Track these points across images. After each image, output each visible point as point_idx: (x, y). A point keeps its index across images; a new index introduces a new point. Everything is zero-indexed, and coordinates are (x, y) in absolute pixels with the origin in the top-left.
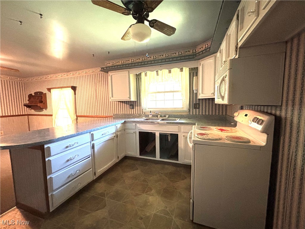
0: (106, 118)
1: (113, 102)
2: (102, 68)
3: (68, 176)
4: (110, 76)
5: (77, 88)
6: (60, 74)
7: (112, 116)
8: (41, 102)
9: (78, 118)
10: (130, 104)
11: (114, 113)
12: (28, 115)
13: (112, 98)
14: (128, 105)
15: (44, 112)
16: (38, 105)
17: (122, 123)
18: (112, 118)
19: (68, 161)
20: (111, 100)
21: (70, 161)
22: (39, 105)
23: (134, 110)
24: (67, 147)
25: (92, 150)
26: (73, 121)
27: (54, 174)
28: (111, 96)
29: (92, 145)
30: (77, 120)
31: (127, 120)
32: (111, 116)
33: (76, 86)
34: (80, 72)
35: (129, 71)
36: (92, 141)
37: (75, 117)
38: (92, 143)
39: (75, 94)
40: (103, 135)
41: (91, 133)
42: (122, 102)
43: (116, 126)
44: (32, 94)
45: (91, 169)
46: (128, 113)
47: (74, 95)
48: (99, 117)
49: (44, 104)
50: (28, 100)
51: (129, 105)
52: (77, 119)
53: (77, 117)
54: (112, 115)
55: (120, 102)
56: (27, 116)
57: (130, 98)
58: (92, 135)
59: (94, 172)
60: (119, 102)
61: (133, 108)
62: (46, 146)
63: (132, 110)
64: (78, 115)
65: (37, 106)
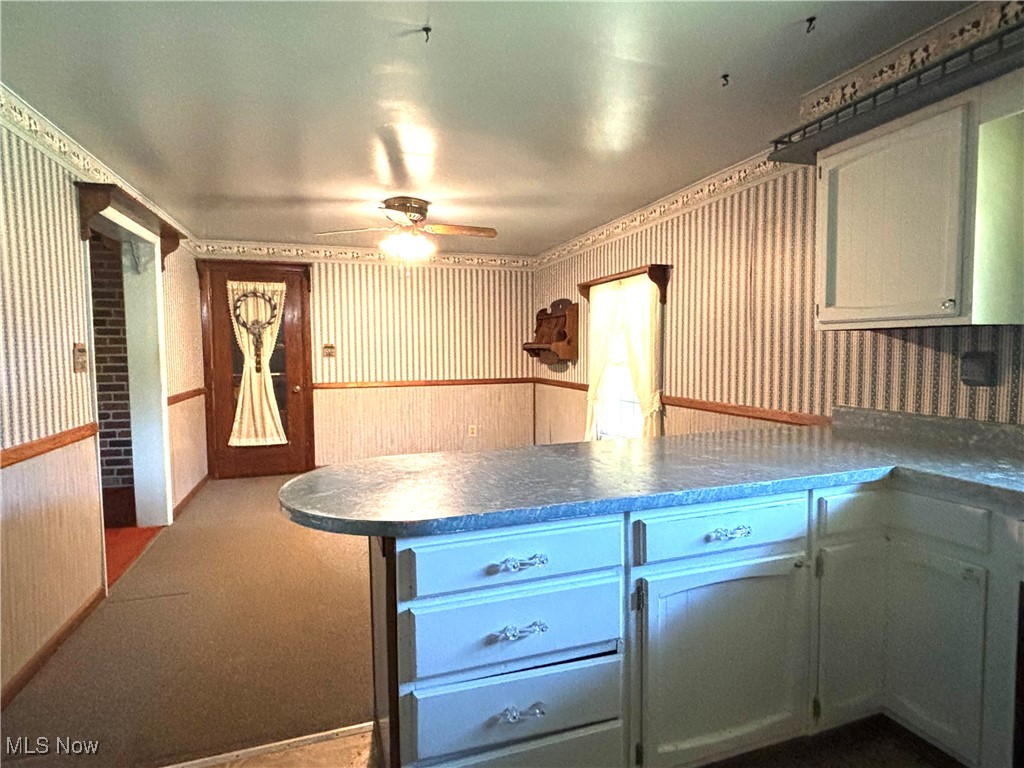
0: (795, 428)
1: (842, 336)
2: (776, 142)
3: (485, 718)
4: (825, 174)
5: (674, 274)
6: (619, 223)
7: (829, 421)
8: (562, 336)
9: (667, 407)
10: (965, 348)
11: (841, 402)
12: (535, 381)
13: (827, 314)
14: (946, 359)
15: (571, 374)
16: (552, 350)
17: (866, 487)
18: (828, 432)
19: (491, 641)
20: (822, 322)
21: (498, 645)
22: (553, 347)
23: (1004, 391)
24: (491, 570)
25: (633, 614)
26: (647, 418)
27: (424, 684)
28: (821, 297)
29: (632, 590)
30: (662, 420)
31: (909, 465)
32: (822, 421)
33: (669, 263)
34: (690, 192)
35: (968, 107)
36: (638, 563)
37: (657, 405)
38: (637, 573)
39: (663, 300)
40: (707, 539)
41: (633, 518)
42: (904, 333)
43: (817, 495)
44: (546, 310)
45: (618, 724)
46: (944, 411)
47: (659, 304)
48: (758, 414)
49: (569, 342)
50: (536, 332)
51: (955, 352)
52: (662, 413)
53: (663, 405)
54: (828, 413)
55: (889, 332)
56: (531, 385)
57: (962, 301)
58: (639, 528)
59: (634, 742)
60: (882, 338)
61: (992, 380)
62: (401, 546)
63: (983, 393)
64: (668, 394)
65: (550, 350)
